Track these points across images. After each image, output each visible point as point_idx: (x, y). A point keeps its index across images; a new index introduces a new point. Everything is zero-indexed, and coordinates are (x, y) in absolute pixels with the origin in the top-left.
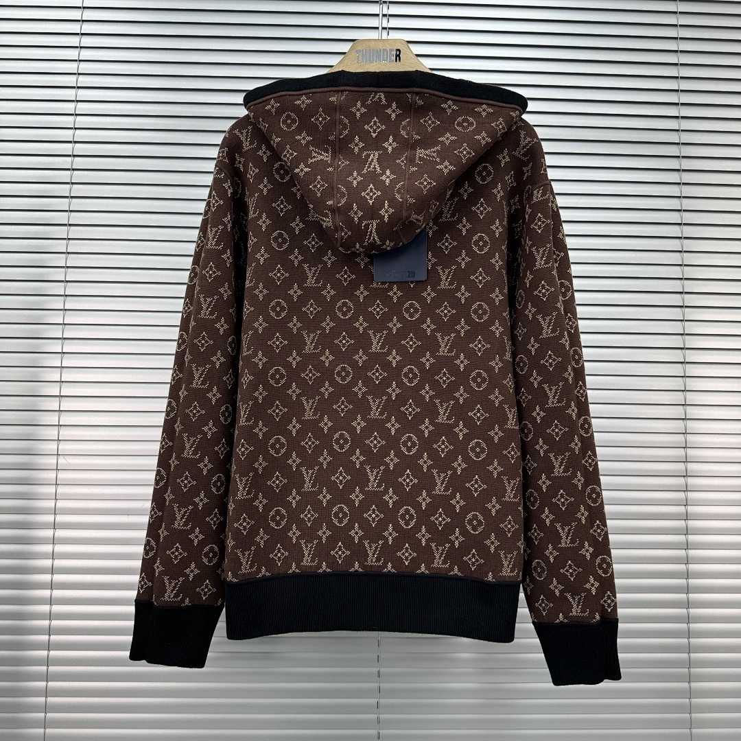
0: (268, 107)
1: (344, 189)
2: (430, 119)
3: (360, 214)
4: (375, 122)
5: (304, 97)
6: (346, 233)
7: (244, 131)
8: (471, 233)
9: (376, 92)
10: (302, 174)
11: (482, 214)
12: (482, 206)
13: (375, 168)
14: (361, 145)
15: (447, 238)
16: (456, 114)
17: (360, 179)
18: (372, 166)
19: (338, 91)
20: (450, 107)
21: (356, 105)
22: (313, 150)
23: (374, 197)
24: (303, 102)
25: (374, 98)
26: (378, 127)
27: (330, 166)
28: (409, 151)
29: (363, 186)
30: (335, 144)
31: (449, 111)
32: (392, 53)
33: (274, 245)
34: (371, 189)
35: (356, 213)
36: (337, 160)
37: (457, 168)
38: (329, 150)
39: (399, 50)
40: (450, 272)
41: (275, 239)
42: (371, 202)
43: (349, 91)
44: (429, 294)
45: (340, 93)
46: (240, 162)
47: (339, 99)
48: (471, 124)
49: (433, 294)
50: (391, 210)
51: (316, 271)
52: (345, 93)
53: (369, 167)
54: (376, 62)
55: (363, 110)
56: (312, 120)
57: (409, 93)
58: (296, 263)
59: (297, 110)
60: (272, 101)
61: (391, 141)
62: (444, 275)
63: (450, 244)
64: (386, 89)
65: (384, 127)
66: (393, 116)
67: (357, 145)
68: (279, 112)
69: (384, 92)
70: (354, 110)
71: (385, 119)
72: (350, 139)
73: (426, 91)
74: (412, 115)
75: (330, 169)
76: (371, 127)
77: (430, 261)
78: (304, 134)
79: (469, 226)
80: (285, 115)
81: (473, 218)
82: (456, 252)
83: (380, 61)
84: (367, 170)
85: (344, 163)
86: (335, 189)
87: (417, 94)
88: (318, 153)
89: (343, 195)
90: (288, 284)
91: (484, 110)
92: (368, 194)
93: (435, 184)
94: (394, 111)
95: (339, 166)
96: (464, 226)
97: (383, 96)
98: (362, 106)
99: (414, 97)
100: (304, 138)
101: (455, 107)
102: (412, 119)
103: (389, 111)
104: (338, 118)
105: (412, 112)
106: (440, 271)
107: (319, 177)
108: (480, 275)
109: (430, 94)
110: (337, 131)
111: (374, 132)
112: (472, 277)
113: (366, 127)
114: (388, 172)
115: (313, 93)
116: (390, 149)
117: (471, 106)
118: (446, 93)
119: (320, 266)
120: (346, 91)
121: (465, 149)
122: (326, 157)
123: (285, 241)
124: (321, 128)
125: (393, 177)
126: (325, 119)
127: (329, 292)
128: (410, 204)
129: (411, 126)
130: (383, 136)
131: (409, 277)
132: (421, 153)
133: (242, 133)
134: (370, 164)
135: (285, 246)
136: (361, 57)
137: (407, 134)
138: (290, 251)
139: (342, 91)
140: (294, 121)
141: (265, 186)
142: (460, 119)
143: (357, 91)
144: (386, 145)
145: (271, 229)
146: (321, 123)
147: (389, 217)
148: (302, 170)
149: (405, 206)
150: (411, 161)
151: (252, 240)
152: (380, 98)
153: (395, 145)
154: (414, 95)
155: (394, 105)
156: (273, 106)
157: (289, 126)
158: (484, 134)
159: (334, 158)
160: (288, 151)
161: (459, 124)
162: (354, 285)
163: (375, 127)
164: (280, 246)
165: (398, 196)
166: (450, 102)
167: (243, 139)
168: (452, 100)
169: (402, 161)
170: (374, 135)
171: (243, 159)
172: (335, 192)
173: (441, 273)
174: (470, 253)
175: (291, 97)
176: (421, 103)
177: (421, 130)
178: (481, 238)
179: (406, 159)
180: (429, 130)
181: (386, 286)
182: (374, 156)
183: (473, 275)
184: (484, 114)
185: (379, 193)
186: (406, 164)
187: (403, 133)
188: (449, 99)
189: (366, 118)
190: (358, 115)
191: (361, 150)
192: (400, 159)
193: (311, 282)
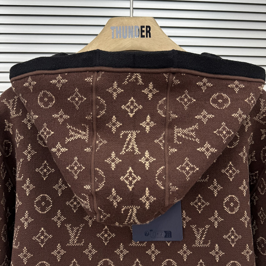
0: (26, 84)
1: (101, 173)
2: (186, 97)
3: (119, 199)
4: (132, 102)
5: (59, 77)
6: (104, 216)
7: (11, 101)
8: (222, 194)
9: (132, 73)
10: (59, 154)
11: (231, 177)
12: (231, 168)
13: (133, 148)
14: (119, 124)
15: (199, 198)
16: (211, 91)
17: (118, 161)
18: (130, 147)
19: (94, 71)
20: (204, 84)
21: (112, 86)
22: (70, 128)
23: (134, 182)
24: (59, 81)
25: (130, 78)
26: (135, 107)
27: (88, 145)
28: (167, 130)
29: (121, 169)
30: (92, 124)
31: (204, 89)
32: (143, 29)
33: (38, 209)
34: (130, 173)
35: (115, 198)
36: (95, 138)
37: (218, 150)
38: (86, 128)
39: (149, 27)
40: (203, 231)
41: (39, 203)
42: (130, 188)
43: (105, 71)
44: (185, 252)
45: (96, 73)
46: (9, 127)
47: (94, 81)
48: (226, 101)
49: (189, 252)
50: (153, 199)
51: (78, 230)
52: (101, 74)
53: (127, 147)
54: (129, 37)
55: (120, 90)
56: (69, 99)
57: (166, 73)
58: (59, 224)
59: (53, 88)
60: (30, 79)
61: (148, 120)
62: (198, 233)
63: (203, 204)
64: (142, 70)
65: (141, 107)
66: (150, 96)
67: (114, 124)
68: (37, 89)
69: (141, 73)
70: (110, 90)
71: (142, 99)
72: (107, 118)
73: (183, 70)
74: (168, 94)
75: (88, 150)
76: (128, 107)
77: (184, 219)
78: (61, 112)
79: (220, 188)
80: (41, 93)
81: (223, 180)
82: (209, 211)
83: (132, 36)
84: (125, 150)
85: (101, 142)
86: (93, 172)
87: (174, 73)
88: (76, 132)
89: (101, 179)
90: (51, 245)
91: (237, 86)
92: (127, 179)
93: (198, 169)
94: (151, 91)
95: (96, 146)
96: (215, 188)
97: (139, 77)
98: (118, 86)
99: (171, 77)
100: (61, 117)
101: (210, 85)
102: (168, 98)
103: (145, 91)
104: (94, 99)
105: (169, 91)
106: (195, 230)
107: (76, 158)
108: (233, 234)
109: (187, 73)
110: (94, 111)
111: (132, 112)
112: (225, 237)
113: (123, 107)
114: (147, 154)
115: (68, 72)
116: (148, 128)
117: (224, 82)
118: (202, 71)
119: (82, 226)
120: (102, 71)
121: (224, 129)
122: (83, 136)
123: (48, 204)
124: (77, 108)
125: (152, 159)
126: (82, 99)
127: (90, 252)
128: (173, 192)
129: (168, 104)
130: (140, 116)
131: (165, 237)
132: (178, 132)
133: (9, 103)
134: (128, 144)
135: (48, 209)
136: (115, 33)
137: (165, 114)
138: (53, 213)
139: (98, 71)
140: (51, 100)
141: (29, 152)
142: (215, 96)
143: (113, 72)
144: (143, 124)
145: (34, 193)
146: (77, 103)
147: (151, 204)
148: (59, 150)
149: (167, 196)
150: (169, 140)
151: (18, 203)
152: (136, 79)
153: (152, 124)
154: (171, 75)
155: (151, 85)
156: (30, 84)
157: (46, 104)
158: (240, 111)
159: (91, 136)
160: (45, 130)
161: (215, 101)
162: (114, 244)
163: (132, 107)
164: (43, 209)
165: (159, 183)
166: (205, 80)
167: (10, 107)
168: (207, 77)
169: (161, 141)
170: (131, 115)
171: (11, 125)
172: (93, 176)
173: (196, 232)
174: (222, 213)
175: (47, 77)
176: (177, 82)
177: (177, 108)
178: (232, 199)
179: (164, 138)
180: (186, 108)
181: (144, 244)
182: (132, 135)
183: (226, 235)
184: (237, 90)
185: (139, 178)
186: (164, 145)
187: (160, 112)
188: (203, 77)
189: (123, 98)
190: (115, 95)
191: (119, 130)
192: (158, 139)
193: (73, 241)
